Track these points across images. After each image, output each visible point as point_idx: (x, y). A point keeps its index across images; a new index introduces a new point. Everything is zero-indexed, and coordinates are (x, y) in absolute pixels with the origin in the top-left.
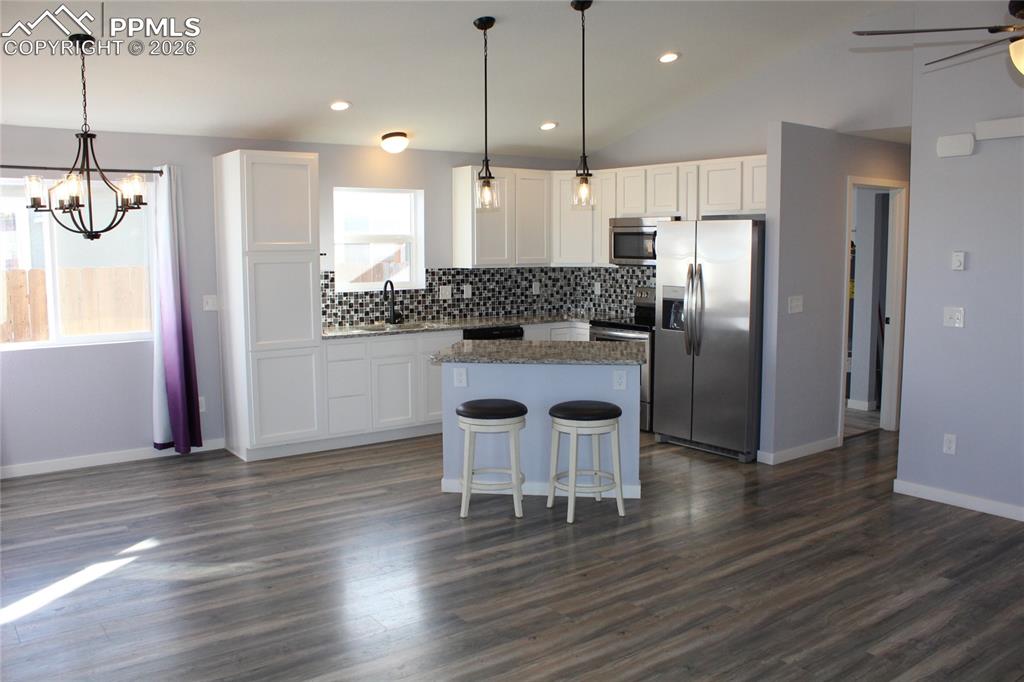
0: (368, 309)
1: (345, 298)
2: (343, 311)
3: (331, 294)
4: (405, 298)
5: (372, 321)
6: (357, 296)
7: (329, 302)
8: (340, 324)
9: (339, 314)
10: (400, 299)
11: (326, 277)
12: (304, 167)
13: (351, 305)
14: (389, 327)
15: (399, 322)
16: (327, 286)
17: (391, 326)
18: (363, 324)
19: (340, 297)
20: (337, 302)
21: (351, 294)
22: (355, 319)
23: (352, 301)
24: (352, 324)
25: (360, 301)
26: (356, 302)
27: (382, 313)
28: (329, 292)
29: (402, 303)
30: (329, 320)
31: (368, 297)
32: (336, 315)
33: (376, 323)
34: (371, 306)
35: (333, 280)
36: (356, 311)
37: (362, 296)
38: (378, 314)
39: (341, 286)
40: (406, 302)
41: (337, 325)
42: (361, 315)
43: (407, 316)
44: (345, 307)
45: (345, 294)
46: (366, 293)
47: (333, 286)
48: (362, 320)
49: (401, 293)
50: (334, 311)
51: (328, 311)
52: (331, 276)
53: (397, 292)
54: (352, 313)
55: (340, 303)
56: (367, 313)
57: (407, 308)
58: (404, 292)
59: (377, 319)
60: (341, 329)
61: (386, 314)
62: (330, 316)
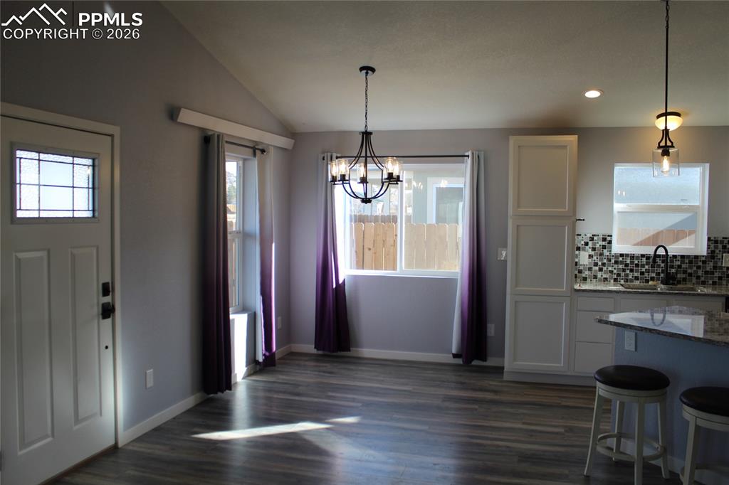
0: (644, 270)
1: (621, 259)
2: (618, 270)
3: (608, 254)
4: (683, 262)
5: (647, 281)
6: (633, 257)
7: (605, 261)
8: (615, 280)
9: (615, 271)
10: (678, 263)
11: (604, 239)
12: (565, 147)
13: (627, 265)
14: (661, 288)
15: (673, 284)
16: (604, 247)
17: (663, 286)
18: (637, 283)
19: (616, 256)
20: (613, 261)
21: (627, 255)
22: (630, 277)
23: (628, 261)
24: (626, 281)
25: (636, 262)
26: (632, 263)
27: (658, 274)
28: (605, 251)
29: (679, 266)
30: (605, 276)
31: (644, 259)
32: (611, 272)
33: (651, 283)
34: (647, 267)
35: (610, 242)
36: (632, 271)
37: (638, 258)
38: (654, 275)
39: (617, 248)
40: (684, 266)
41: (612, 281)
42: (636, 274)
43: (684, 280)
44: (621, 266)
45: (622, 255)
46: (643, 256)
47: (611, 248)
48: (637, 278)
49: (679, 258)
50: (610, 269)
51: (605, 268)
52: (609, 238)
53: (675, 256)
54: (628, 272)
55: (616, 262)
56: (642, 273)
57: (685, 272)
58: (683, 257)
59: (652, 279)
60: (614, 285)
61: (662, 275)
62: (606, 273)
